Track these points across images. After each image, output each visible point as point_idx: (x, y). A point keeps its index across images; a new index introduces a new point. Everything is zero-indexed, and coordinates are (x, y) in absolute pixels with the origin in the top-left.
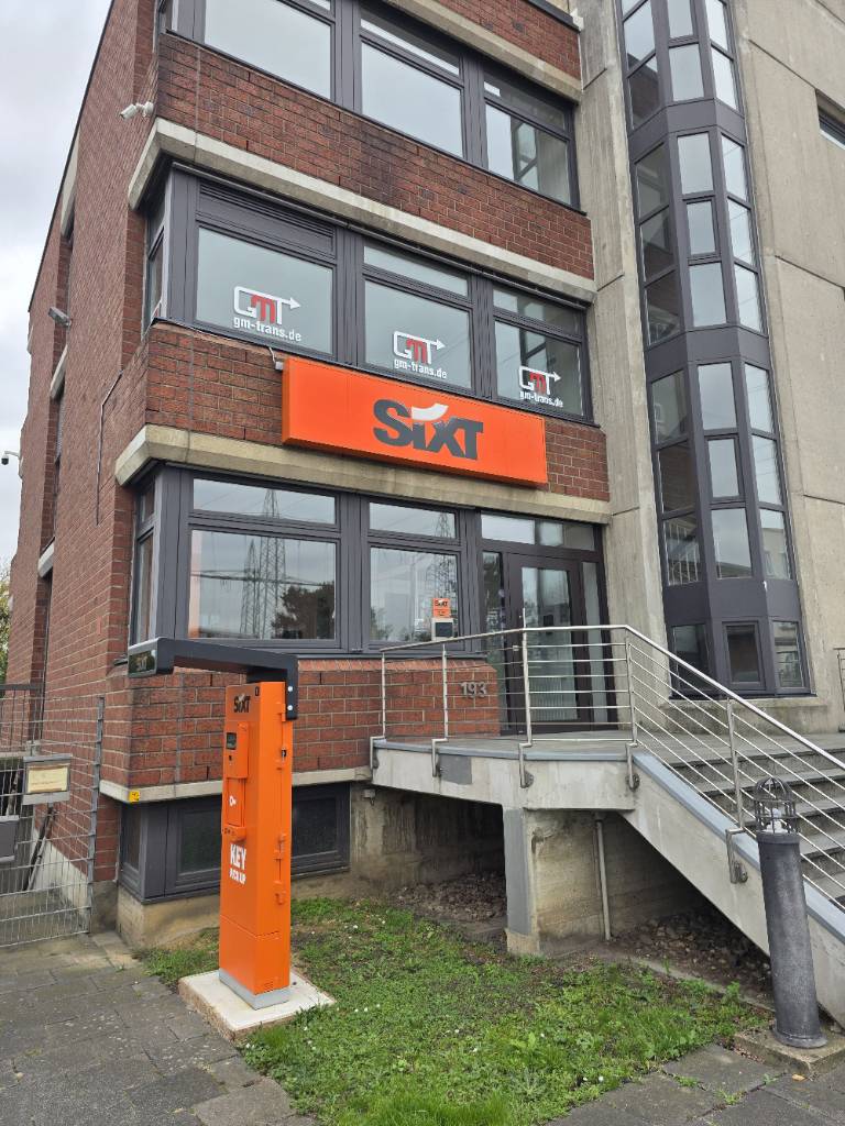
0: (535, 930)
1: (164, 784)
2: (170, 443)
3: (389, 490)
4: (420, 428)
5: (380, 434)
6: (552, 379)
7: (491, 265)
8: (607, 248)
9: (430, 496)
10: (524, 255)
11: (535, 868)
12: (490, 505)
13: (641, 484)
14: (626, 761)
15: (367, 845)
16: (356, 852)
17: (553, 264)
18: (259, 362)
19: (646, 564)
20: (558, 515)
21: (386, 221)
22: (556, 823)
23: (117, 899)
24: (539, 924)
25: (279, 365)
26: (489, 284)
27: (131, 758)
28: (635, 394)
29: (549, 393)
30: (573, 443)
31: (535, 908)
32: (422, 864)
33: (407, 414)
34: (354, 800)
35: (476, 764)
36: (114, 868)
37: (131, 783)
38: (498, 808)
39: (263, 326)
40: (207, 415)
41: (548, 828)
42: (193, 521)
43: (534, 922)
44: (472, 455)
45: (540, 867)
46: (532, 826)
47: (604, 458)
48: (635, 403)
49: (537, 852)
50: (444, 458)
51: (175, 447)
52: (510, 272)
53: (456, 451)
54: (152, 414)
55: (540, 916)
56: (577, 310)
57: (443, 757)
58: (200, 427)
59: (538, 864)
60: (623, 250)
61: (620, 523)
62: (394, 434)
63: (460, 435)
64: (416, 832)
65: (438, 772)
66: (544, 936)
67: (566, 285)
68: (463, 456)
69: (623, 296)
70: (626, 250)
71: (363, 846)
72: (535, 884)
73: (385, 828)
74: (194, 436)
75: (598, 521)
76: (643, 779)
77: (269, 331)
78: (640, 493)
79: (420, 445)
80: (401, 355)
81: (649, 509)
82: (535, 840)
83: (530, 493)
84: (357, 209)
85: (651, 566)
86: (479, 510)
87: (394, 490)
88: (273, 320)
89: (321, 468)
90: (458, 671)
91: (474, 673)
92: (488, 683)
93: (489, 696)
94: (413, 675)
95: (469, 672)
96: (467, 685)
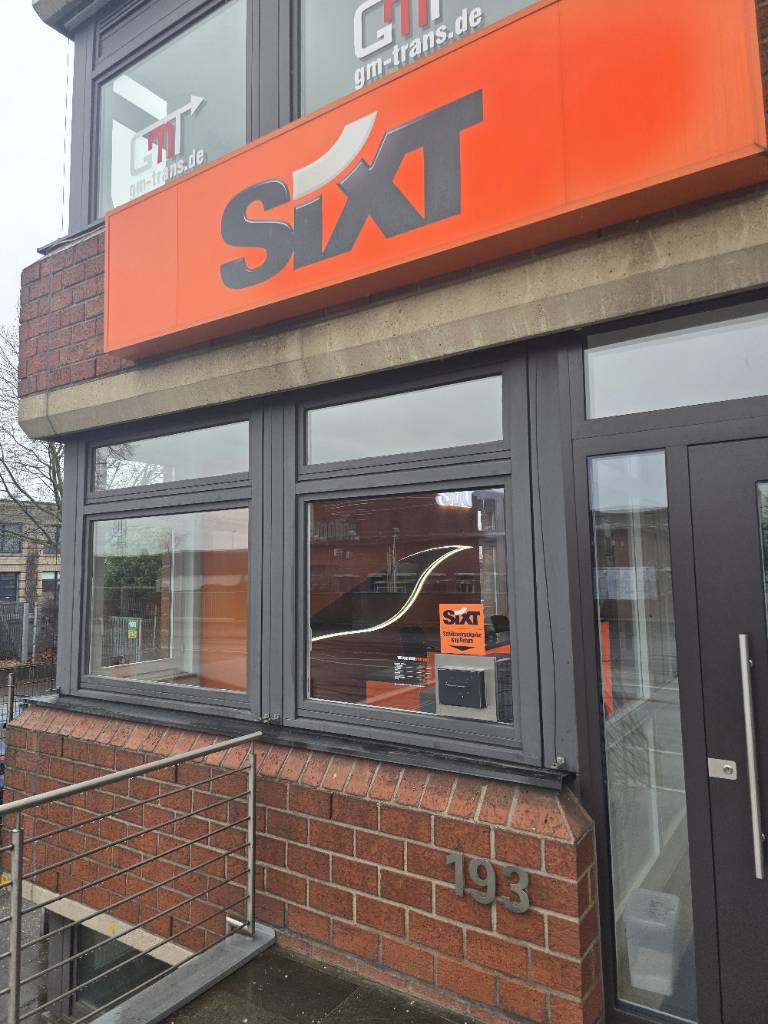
2: (33, 416)
4: (312, 213)
5: (232, 274)
33: (286, 196)
40: (62, 359)
42: (87, 511)
44: (447, 204)
51: (37, 419)
54: (22, 384)
58: (56, 382)
74: (52, 397)
90: (445, 815)
91: (493, 833)
92: (543, 873)
93: (545, 913)
94: (332, 802)
95: (477, 826)
96: (466, 862)
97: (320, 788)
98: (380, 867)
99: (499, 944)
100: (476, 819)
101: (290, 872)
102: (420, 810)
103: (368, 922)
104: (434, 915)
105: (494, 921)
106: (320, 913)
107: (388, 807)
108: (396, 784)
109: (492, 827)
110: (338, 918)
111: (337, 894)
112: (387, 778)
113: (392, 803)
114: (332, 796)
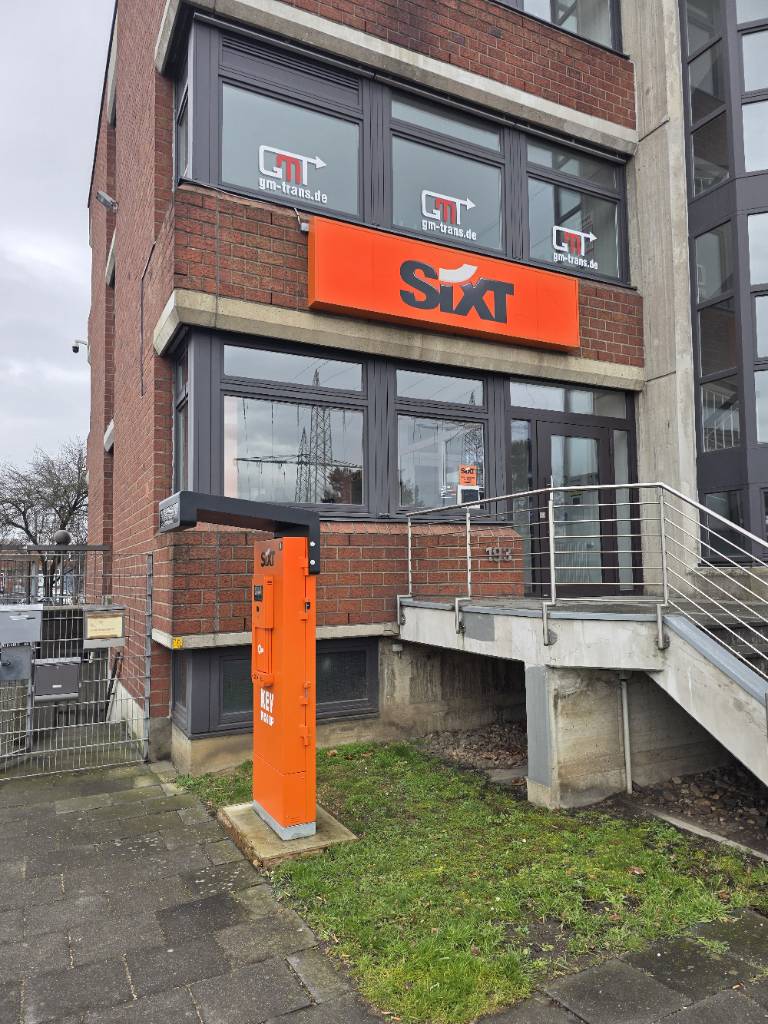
0: (556, 781)
1: (204, 633)
2: (198, 308)
3: (415, 356)
4: (448, 291)
5: (407, 297)
6: (587, 239)
7: (525, 116)
8: (651, 94)
9: (457, 362)
10: (561, 103)
11: (557, 723)
12: (520, 372)
13: (679, 347)
14: (656, 622)
15: (397, 695)
16: (384, 701)
17: (591, 112)
18: (285, 223)
19: (681, 431)
20: (589, 382)
21: (414, 69)
22: (579, 681)
23: (171, 733)
24: (560, 775)
25: (304, 227)
26: (523, 138)
27: (174, 608)
28: (676, 251)
29: (583, 254)
30: (608, 305)
31: (556, 761)
32: (447, 714)
33: (435, 277)
34: (383, 654)
35: (499, 622)
36: (168, 707)
37: (175, 632)
38: (521, 664)
39: (288, 187)
40: (233, 279)
41: (570, 685)
42: (224, 387)
43: (555, 774)
44: (502, 318)
45: (562, 722)
46: (555, 683)
47: (640, 321)
48: (676, 261)
49: (559, 708)
50: (473, 322)
51: (203, 311)
52: (545, 122)
53: (484, 314)
54: (181, 278)
55: (561, 768)
56: (616, 163)
57: (468, 616)
58: (227, 292)
59: (560, 718)
60: (668, 93)
61: (654, 391)
62: (421, 297)
63: (489, 298)
64: (442, 684)
65: (462, 629)
66: (565, 787)
67: (604, 135)
68: (492, 319)
69: (667, 143)
70: (672, 93)
71: (392, 696)
72: (557, 738)
73: (412, 679)
74: (223, 301)
75: (631, 388)
76: (675, 641)
77: (294, 192)
78: (678, 357)
79: (447, 308)
80: (430, 215)
81: (687, 373)
82: (556, 697)
83: (562, 358)
84: (385, 57)
85: (686, 433)
86: (507, 377)
87: (421, 355)
88: (298, 181)
89: (348, 333)
90: (483, 536)
91: (498, 539)
92: (514, 548)
93: (514, 560)
94: (439, 539)
95: (493, 537)
96: (493, 550)
98: (459, 560)
99: (501, 574)
101: (419, 572)
102: (473, 536)
103: (455, 581)
104: (479, 571)
105: (499, 567)
107: (462, 537)
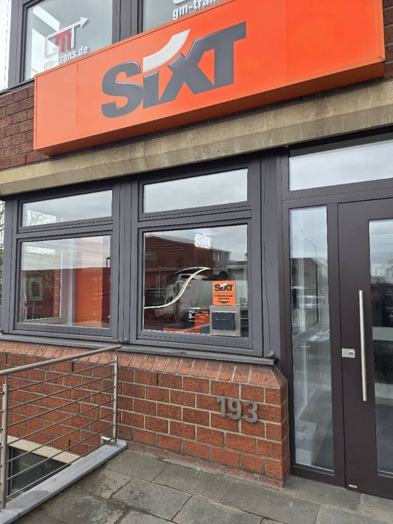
4: (152, 80)
33: (139, 71)
42: (18, 237)
44: (226, 78)
53: (200, 86)
62: (121, 101)
79: (151, 101)
86: (285, 151)
90: (217, 380)
91: (240, 386)
92: (265, 403)
93: (265, 422)
94: (157, 377)
95: (232, 384)
96: (227, 401)
97: (152, 371)
98: (182, 407)
99: (242, 438)
100: (232, 381)
101: (135, 413)
102: (203, 378)
103: (176, 434)
104: (210, 427)
105: (240, 428)
106: (151, 431)
107: (187, 378)
108: (191, 367)
109: (240, 384)
110: (160, 433)
111: (160, 422)
112: (186, 364)
113: (189, 376)
114: (158, 374)
